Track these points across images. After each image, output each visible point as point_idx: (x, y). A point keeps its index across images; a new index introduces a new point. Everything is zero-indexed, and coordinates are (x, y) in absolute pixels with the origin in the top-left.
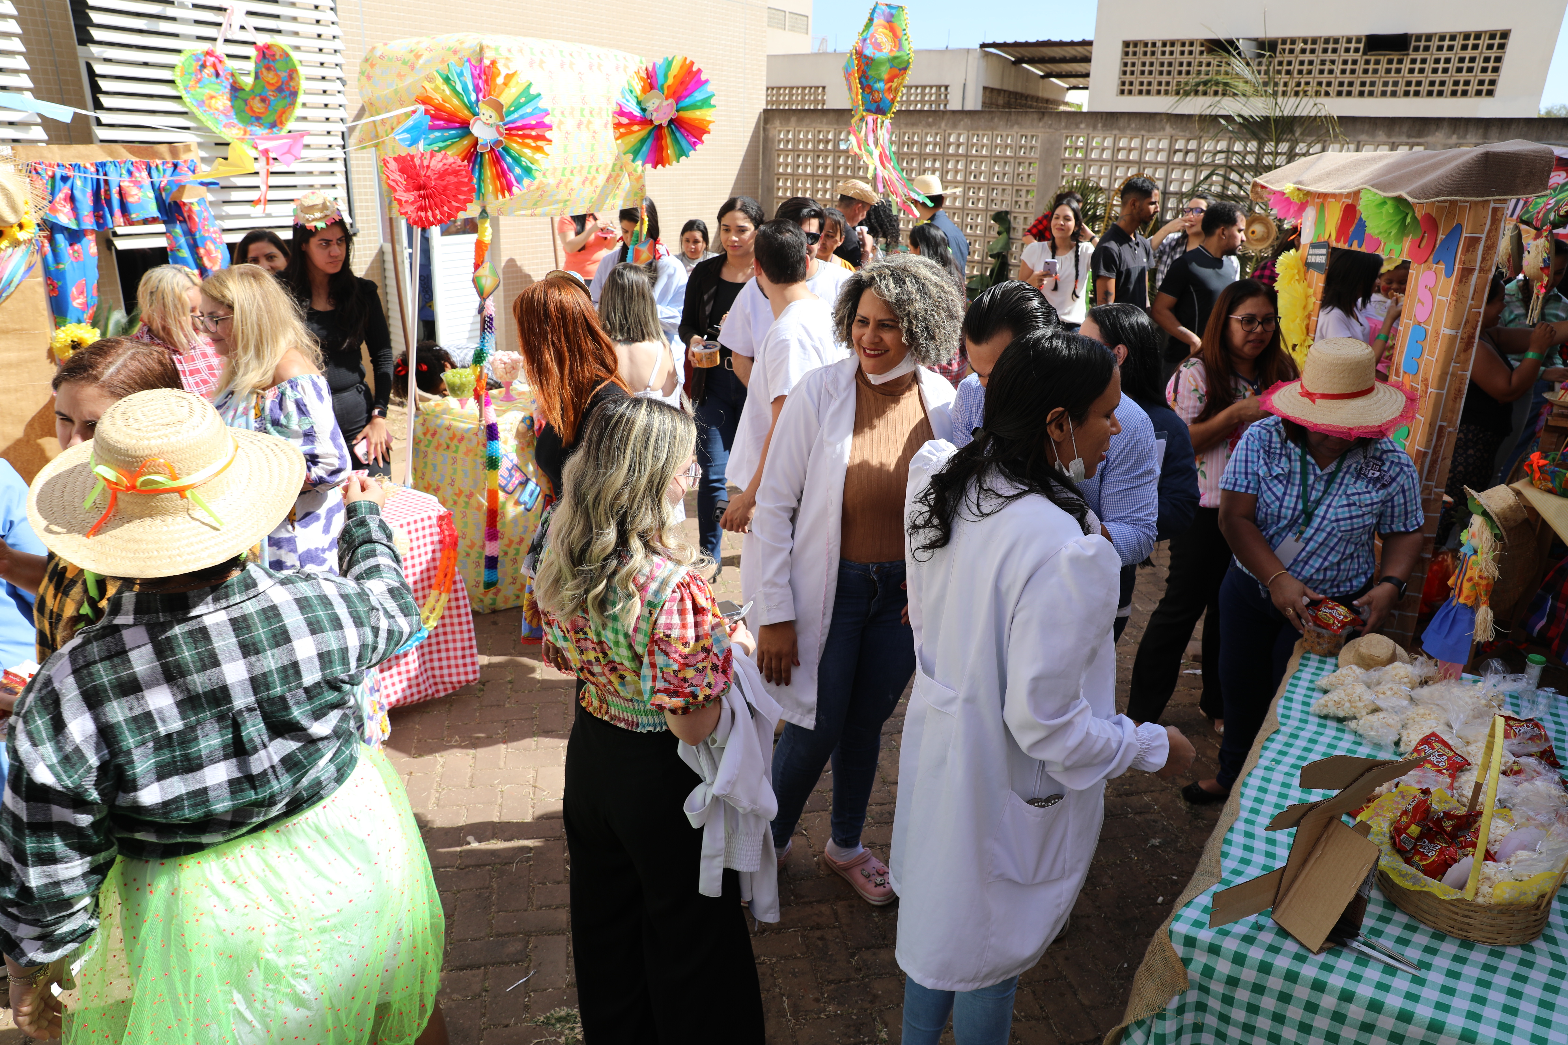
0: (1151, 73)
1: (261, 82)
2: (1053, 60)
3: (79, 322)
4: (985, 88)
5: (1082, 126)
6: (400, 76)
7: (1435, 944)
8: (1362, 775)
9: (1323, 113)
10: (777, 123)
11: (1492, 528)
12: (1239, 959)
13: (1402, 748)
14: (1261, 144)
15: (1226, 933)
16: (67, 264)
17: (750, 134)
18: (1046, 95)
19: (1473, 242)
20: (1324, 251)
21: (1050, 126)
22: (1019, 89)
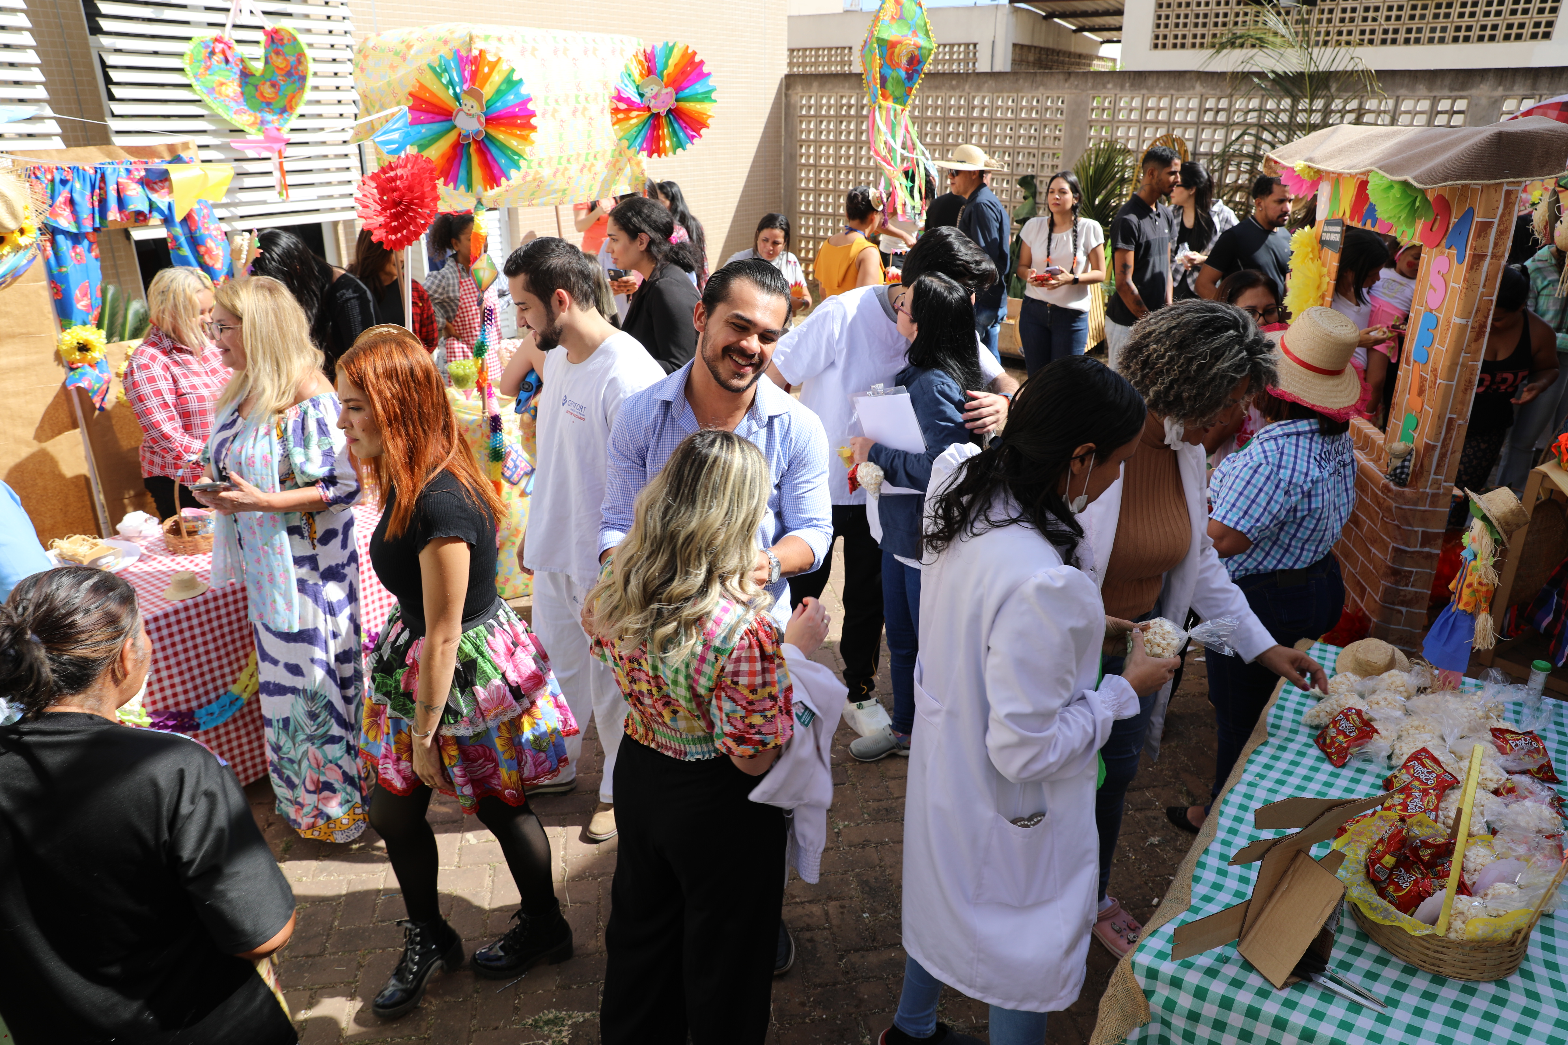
0: (1185, 25)
1: (271, 67)
2: (1085, 14)
3: (84, 323)
4: (1015, 45)
5: (1110, 86)
6: (393, 67)
7: (1405, 979)
8: (1322, 814)
9: (1360, 68)
10: (799, 88)
11: (1492, 533)
12: (1200, 994)
13: (1394, 762)
14: (1295, 100)
15: (1189, 966)
16: (70, 268)
17: (771, 101)
18: (1079, 50)
19: (1485, 227)
20: (1338, 229)
21: (1077, 87)
22: (1051, 45)
